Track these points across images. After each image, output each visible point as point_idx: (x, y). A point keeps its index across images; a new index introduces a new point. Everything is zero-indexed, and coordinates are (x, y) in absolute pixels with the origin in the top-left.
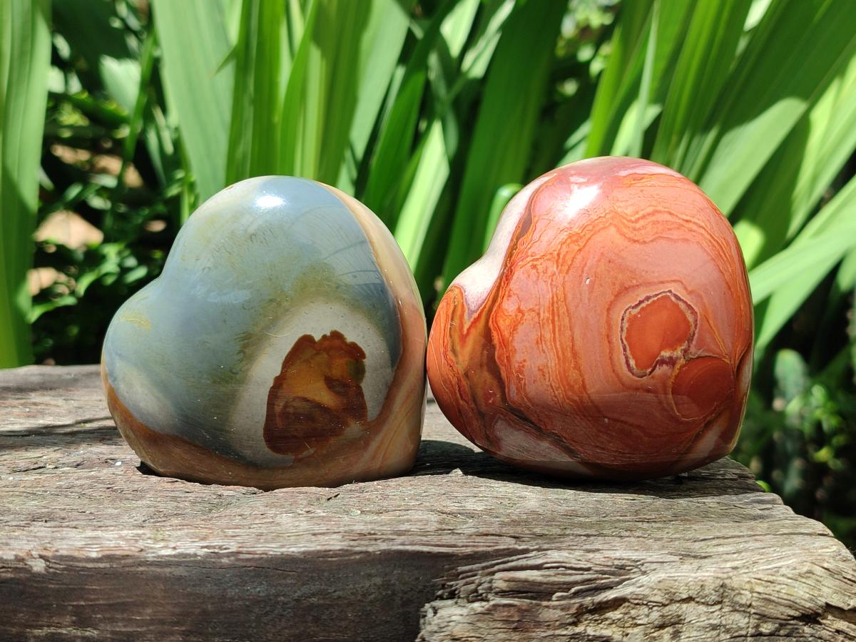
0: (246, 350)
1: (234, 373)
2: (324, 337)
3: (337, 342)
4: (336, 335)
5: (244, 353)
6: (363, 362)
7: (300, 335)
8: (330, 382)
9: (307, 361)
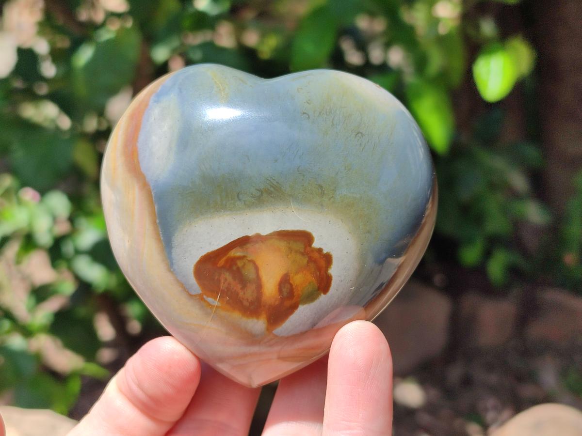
0: (265, 195)
1: (238, 196)
2: (320, 250)
3: (323, 263)
4: (328, 259)
5: (262, 194)
6: (320, 295)
7: (308, 230)
8: (285, 281)
9: (290, 250)
